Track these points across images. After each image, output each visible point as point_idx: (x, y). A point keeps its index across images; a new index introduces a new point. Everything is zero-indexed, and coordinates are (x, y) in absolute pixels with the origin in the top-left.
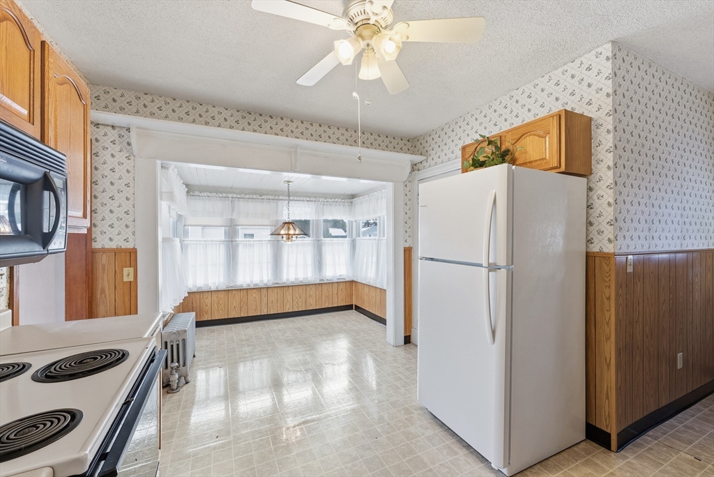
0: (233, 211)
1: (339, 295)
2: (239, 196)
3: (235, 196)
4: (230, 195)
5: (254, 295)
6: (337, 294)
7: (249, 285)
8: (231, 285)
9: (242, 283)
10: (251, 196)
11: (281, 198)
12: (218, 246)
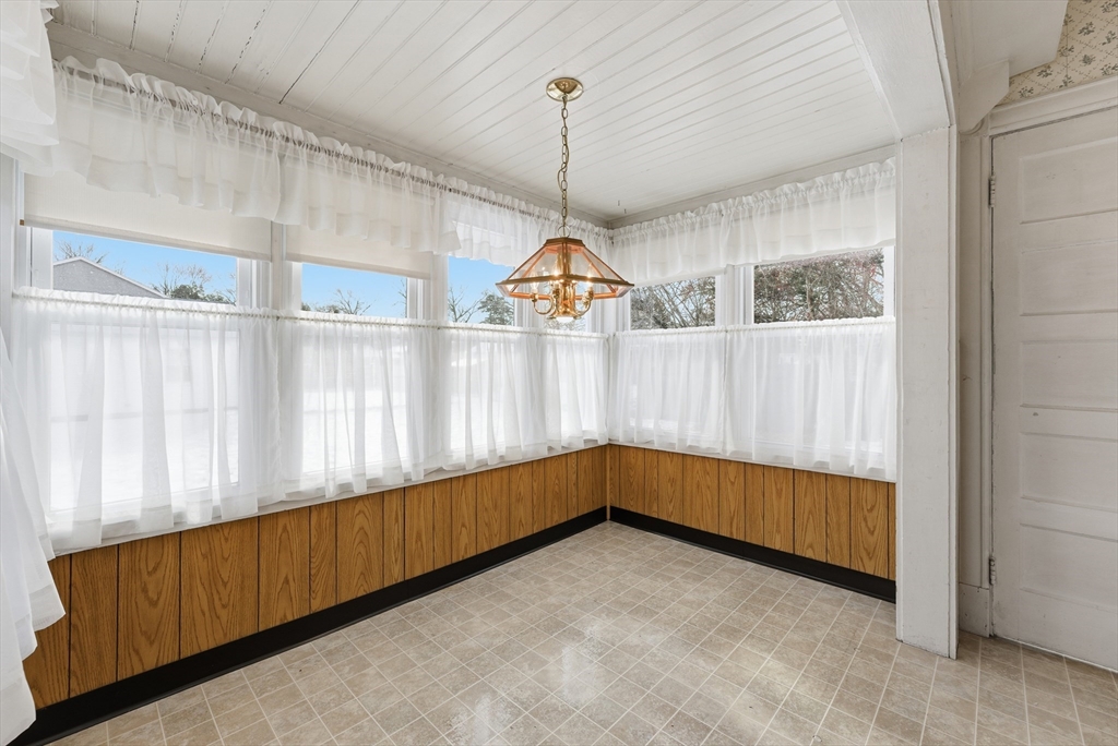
0: (285, 195)
1: (580, 485)
2: (315, 140)
3: (298, 133)
4: (277, 126)
5: (360, 521)
6: (576, 484)
7: (345, 487)
8: (278, 495)
9: (320, 482)
10: (360, 153)
11: (454, 183)
12: (215, 334)
